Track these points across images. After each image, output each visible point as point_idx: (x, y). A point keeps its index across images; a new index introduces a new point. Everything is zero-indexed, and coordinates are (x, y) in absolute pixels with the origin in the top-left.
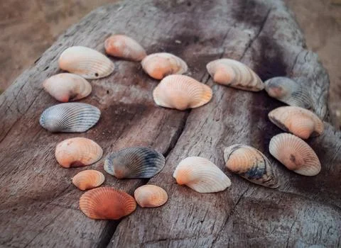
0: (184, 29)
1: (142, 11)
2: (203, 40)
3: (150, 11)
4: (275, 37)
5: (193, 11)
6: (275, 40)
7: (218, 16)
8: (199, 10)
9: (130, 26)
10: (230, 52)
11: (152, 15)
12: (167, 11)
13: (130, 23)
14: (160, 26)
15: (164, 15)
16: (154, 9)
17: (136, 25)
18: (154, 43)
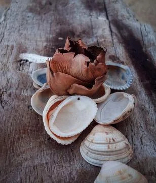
0: (59, 27)
1: (23, 19)
2: (78, 33)
3: (28, 17)
4: (120, 18)
5: (56, 9)
6: (121, 20)
7: (76, 10)
8: (60, 8)
9: (22, 34)
10: (103, 40)
11: (31, 20)
12: (39, 14)
13: (20, 32)
14: (41, 28)
15: (39, 17)
16: (30, 14)
17: (25, 32)
18: (45, 44)
